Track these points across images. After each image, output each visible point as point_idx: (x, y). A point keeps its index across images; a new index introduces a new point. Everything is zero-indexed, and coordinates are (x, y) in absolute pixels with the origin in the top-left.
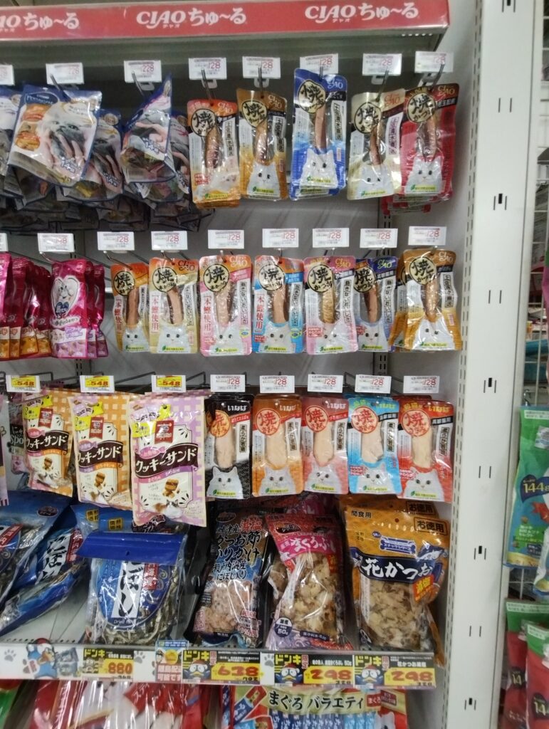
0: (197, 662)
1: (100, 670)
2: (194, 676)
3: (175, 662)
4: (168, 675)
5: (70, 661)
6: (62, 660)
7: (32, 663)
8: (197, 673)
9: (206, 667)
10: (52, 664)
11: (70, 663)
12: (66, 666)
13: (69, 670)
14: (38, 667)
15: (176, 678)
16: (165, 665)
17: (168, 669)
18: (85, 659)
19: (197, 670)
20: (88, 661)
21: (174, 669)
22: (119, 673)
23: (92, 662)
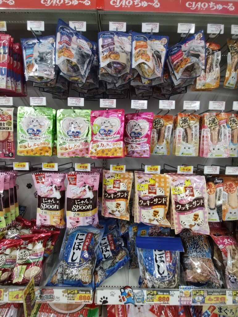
0: (198, 296)
1: (154, 300)
2: (197, 302)
3: (188, 296)
4: (186, 302)
5: (141, 296)
6: (137, 296)
7: (123, 297)
8: (198, 300)
9: (203, 297)
10: (132, 298)
11: (141, 297)
12: (139, 299)
13: (140, 300)
14: (126, 299)
15: (189, 303)
16: (184, 297)
17: (185, 299)
18: (147, 295)
19: (199, 299)
20: (149, 296)
21: (188, 299)
22: (163, 301)
23: (151, 296)
